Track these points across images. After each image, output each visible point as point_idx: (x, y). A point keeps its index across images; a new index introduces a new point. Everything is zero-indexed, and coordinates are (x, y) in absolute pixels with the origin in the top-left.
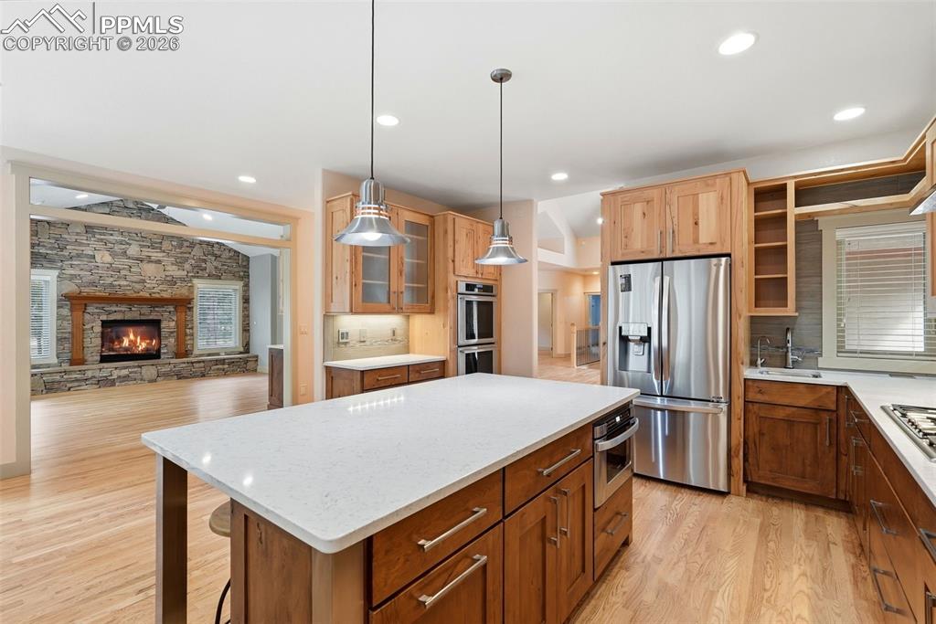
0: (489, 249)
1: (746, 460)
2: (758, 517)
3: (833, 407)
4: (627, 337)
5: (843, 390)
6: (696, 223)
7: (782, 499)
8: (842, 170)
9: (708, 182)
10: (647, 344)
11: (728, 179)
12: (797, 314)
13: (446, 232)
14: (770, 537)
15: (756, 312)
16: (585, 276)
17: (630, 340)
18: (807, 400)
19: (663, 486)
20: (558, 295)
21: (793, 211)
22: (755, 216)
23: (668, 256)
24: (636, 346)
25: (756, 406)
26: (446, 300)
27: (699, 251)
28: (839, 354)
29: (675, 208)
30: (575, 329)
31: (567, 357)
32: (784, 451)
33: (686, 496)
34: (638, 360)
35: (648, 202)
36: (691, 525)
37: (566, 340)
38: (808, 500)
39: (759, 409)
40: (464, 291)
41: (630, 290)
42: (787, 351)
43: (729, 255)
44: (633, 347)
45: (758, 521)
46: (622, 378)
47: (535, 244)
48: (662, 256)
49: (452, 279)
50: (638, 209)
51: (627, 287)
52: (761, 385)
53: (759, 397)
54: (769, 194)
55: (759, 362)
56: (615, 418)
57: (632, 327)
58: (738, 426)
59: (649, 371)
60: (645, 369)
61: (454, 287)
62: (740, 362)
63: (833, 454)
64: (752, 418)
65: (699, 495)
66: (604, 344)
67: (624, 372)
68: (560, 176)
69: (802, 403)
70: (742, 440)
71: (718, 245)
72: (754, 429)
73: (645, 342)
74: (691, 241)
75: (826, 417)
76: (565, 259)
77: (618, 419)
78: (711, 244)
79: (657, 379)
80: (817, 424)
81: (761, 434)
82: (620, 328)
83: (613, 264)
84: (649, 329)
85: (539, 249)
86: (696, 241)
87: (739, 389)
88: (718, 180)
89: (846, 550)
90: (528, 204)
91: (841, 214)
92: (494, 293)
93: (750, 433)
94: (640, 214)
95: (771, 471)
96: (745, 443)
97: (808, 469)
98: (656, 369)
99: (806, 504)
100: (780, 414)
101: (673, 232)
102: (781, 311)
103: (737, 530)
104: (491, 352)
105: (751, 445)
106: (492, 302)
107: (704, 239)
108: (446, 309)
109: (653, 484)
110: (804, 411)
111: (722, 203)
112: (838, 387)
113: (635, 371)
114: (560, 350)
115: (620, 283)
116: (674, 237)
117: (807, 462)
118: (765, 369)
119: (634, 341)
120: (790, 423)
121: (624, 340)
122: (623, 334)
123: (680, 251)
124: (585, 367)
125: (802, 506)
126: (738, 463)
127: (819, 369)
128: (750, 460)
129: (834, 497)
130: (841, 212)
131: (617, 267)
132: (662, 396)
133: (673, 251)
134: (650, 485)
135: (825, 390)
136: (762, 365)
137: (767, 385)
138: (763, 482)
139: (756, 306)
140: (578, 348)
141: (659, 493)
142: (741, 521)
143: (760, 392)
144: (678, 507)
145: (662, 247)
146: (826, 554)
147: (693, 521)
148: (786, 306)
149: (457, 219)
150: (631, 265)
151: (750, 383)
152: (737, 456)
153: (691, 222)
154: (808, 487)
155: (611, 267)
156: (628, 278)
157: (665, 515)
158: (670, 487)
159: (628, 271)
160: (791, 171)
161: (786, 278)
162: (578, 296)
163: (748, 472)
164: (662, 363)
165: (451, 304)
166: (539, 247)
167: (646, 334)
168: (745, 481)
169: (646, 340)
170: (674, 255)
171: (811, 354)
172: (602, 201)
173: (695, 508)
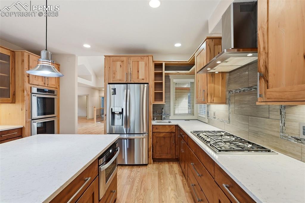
0: (37, 65)
1: (153, 151)
2: (157, 171)
3: (174, 131)
4: (114, 112)
5: (177, 126)
6: (138, 72)
7: (162, 162)
8: (176, 62)
9: (142, 58)
10: (121, 115)
11: (148, 58)
12: (165, 104)
13: (23, 61)
14: (161, 178)
15: (155, 103)
16: (100, 90)
17: (115, 114)
18: (168, 130)
19: (127, 167)
20: (89, 97)
21: (164, 72)
22: (155, 72)
23: (129, 82)
24: (118, 116)
25: (156, 133)
26: (23, 96)
27: (139, 81)
28: (174, 115)
29: (131, 65)
30: (95, 109)
31: (93, 119)
32: (163, 147)
33: (135, 169)
34: (118, 121)
35: (122, 62)
36: (138, 182)
37: (92, 113)
38: (168, 160)
39: (156, 134)
40: (36, 92)
41: (115, 94)
42: (162, 115)
43: (148, 84)
44: (116, 116)
45: (157, 172)
46: (112, 129)
47: (76, 74)
48: (127, 82)
49: (27, 86)
50: (119, 63)
51: (114, 93)
52: (156, 126)
53: (156, 131)
54: (158, 66)
55: (155, 119)
56: (109, 151)
57: (116, 108)
58: (151, 140)
59: (122, 125)
60: (121, 124)
61: (29, 90)
62: (151, 120)
63: (174, 145)
64: (154, 137)
65: (139, 167)
66: (106, 115)
67: (113, 126)
68: (87, 46)
69: (167, 131)
70: (152, 145)
71: (145, 80)
72: (155, 141)
73: (121, 114)
74: (137, 78)
75: (173, 134)
76: (92, 83)
77: (111, 151)
78: (143, 79)
79: (125, 127)
80: (170, 137)
81: (157, 142)
82: (112, 109)
83: (109, 84)
84: (122, 109)
85: (78, 78)
86: (138, 78)
87: (151, 128)
88: (145, 58)
89: (180, 175)
90: (73, 56)
91: (175, 75)
92: (55, 94)
93: (154, 142)
94: (119, 66)
95: (159, 154)
96: (152, 146)
97: (169, 151)
98: (125, 124)
99: (168, 162)
100: (162, 135)
101: (131, 74)
102: (161, 103)
103: (152, 179)
104: (54, 121)
105: (154, 146)
106: (54, 98)
107: (140, 77)
108: (23, 101)
109: (124, 167)
110: (168, 134)
111: (146, 66)
112: (176, 125)
113: (117, 125)
114: (90, 117)
115: (112, 91)
116: (131, 75)
117: (168, 149)
118: (157, 121)
119: (116, 114)
120: (164, 137)
121: (113, 114)
122: (113, 111)
123: (133, 81)
124: (99, 123)
125: (167, 163)
126: (151, 153)
127: (169, 120)
128: (154, 151)
129: (174, 158)
130: (175, 74)
131: (111, 85)
132: (127, 134)
133: (131, 81)
134: (123, 168)
135: (173, 126)
136: (156, 120)
137: (158, 126)
138: (157, 158)
139: (155, 101)
140: (97, 116)
141: (126, 170)
142: (153, 174)
143: (156, 129)
144: (133, 175)
145: (127, 78)
146: (175, 179)
147: (138, 179)
148: (162, 101)
149: (30, 56)
150: (116, 85)
151: (154, 126)
152: (150, 151)
153: (137, 71)
154: (169, 156)
155: (108, 85)
156: (115, 90)
157: (129, 180)
158: (130, 167)
159: (115, 87)
160: (164, 59)
161: (162, 92)
162: (97, 97)
163: (153, 155)
164: (127, 121)
165: (26, 98)
166: (79, 76)
167: (121, 111)
168: (153, 158)
169: (121, 113)
170: (131, 82)
171: (168, 116)
172: (105, 58)
173: (139, 173)
